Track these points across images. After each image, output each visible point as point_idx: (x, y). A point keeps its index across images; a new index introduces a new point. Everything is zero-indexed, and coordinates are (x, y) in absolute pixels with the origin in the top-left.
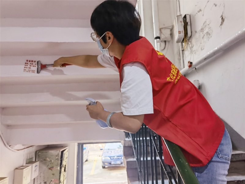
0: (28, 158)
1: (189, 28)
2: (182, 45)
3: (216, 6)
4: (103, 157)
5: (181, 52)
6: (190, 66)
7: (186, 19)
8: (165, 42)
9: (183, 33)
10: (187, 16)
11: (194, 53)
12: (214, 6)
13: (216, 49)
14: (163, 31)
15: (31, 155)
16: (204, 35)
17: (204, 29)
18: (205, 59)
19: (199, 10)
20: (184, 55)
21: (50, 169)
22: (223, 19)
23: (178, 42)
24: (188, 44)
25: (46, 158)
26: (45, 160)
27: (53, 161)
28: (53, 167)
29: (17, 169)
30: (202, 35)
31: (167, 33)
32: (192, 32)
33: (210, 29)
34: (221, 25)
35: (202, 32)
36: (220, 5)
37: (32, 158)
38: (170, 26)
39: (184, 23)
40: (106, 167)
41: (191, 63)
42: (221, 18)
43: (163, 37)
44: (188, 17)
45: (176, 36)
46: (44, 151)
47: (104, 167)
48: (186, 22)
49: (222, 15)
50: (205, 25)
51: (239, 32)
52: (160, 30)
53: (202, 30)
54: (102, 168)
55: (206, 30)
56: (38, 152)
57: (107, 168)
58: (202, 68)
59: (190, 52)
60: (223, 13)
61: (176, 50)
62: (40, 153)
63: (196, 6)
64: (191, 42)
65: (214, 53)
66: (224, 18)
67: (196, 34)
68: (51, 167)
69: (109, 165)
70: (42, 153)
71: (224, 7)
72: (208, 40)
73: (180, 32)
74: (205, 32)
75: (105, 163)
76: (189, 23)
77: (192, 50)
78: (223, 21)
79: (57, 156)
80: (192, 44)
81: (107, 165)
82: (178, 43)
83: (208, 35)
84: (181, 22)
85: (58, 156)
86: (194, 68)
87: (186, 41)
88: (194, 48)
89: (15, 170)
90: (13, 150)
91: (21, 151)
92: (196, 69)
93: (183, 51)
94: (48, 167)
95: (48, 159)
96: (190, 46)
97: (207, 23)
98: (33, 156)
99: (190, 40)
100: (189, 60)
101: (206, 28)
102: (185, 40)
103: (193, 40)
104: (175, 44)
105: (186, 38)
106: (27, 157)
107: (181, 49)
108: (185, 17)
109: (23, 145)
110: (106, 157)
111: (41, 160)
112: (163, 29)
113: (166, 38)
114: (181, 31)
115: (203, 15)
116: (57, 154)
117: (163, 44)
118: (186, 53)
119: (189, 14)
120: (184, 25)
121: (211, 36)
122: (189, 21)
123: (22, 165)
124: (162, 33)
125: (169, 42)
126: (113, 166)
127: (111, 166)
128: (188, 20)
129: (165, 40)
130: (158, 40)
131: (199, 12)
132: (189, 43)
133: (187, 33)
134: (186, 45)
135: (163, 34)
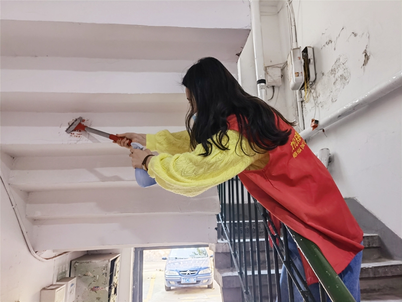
0: (60, 272)
1: (311, 67)
2: (301, 93)
3: (355, 35)
4: (166, 271)
5: (299, 104)
6: (314, 127)
7: (307, 54)
8: (273, 87)
9: (302, 75)
10: (308, 49)
11: (320, 106)
12: (353, 35)
13: (357, 101)
14: (269, 70)
15: (64, 268)
16: (337, 80)
17: (337, 70)
18: (340, 116)
19: (328, 40)
20: (304, 109)
21: (92, 289)
22: (367, 56)
23: (294, 88)
24: (310, 91)
25: (87, 271)
26: (85, 275)
27: (98, 276)
28: (98, 287)
29: (44, 289)
30: (333, 80)
31: (276, 74)
32: (316, 75)
33: (346, 70)
34: (364, 65)
35: (333, 75)
36: (363, 34)
37: (65, 272)
38: (281, 64)
39: (304, 60)
40: (172, 288)
41: (317, 122)
42: (364, 54)
43: (269, 80)
44: (310, 51)
45: (292, 80)
46: (85, 261)
47: (168, 289)
48: (307, 59)
49: (366, 50)
50: (337, 64)
51: (394, 78)
52: (266, 69)
53: (333, 71)
54: (164, 289)
55: (340, 72)
56: (75, 261)
57: (173, 290)
58: (335, 130)
59: (314, 104)
60: (366, 48)
61: (290, 101)
62: (77, 264)
63: (323, 34)
64: (315, 89)
65: (355, 108)
66: (368, 54)
67: (324, 77)
68: (95, 287)
69: (177, 285)
70: (81, 263)
71: (369, 37)
72: (343, 88)
73: (297, 74)
74: (338, 74)
75: (170, 282)
76: (312, 61)
77: (317, 102)
78: (368, 59)
79: (104, 269)
80: (316, 92)
81: (173, 286)
82: (294, 91)
83: (344, 80)
84: (300, 58)
85: (106, 269)
86: (321, 130)
87: (307, 88)
88: (321, 99)
89: (42, 292)
90: (40, 258)
91: (51, 260)
92: (323, 131)
93: (302, 102)
94: (90, 287)
95: (89, 273)
96: (314, 95)
97: (342, 61)
98: (67, 269)
99: (314, 86)
100: (313, 118)
101: (339, 69)
102: (305, 86)
103: (319, 87)
104: (289, 91)
105: (307, 82)
106: (59, 269)
107: (298, 100)
108: (305, 50)
109: (54, 251)
110: (171, 272)
111: (80, 275)
112: (270, 68)
113: (274, 81)
114: (300, 72)
115: (335, 49)
116: (104, 266)
117: (270, 91)
118: (308, 106)
119: (312, 47)
120: (304, 64)
121: (348, 81)
122: (312, 57)
123: (51, 284)
124: (268, 73)
125: (279, 87)
126: (184, 286)
127: (181, 286)
128: (310, 56)
129: (273, 84)
130: (263, 84)
131: (327, 43)
132: (313, 91)
133: (309, 76)
134: (308, 93)
135: (270, 76)
